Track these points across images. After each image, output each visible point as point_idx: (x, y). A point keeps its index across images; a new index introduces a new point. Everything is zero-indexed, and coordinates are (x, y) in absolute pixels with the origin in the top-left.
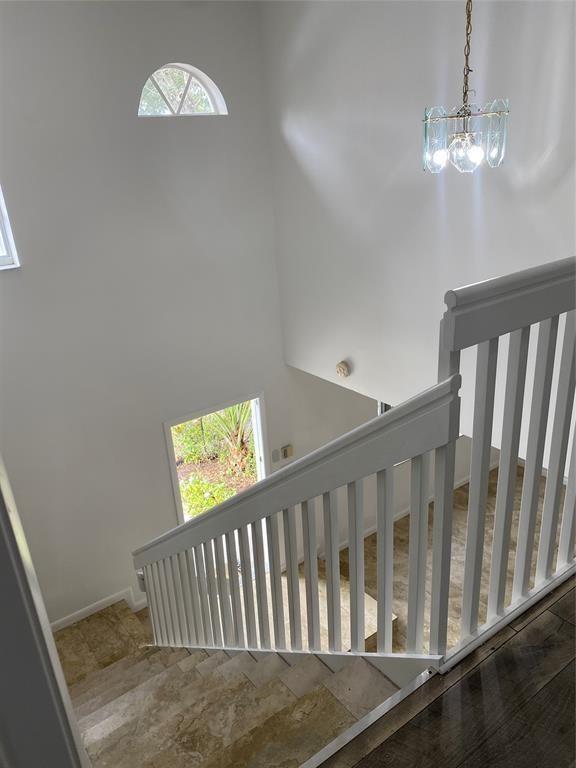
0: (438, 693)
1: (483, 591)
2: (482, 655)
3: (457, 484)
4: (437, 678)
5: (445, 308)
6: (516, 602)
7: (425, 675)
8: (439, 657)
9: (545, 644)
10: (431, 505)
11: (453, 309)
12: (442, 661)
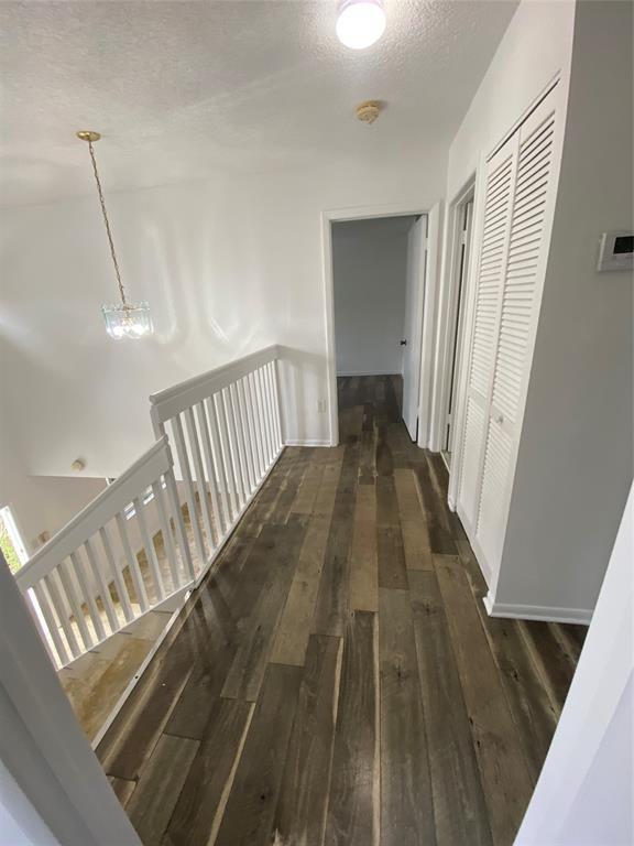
0: (197, 598)
1: (203, 530)
2: (213, 570)
3: (182, 504)
4: (194, 592)
5: (151, 404)
6: (221, 540)
7: (188, 595)
8: (192, 581)
9: (238, 550)
10: (172, 520)
11: (156, 403)
12: (194, 583)
